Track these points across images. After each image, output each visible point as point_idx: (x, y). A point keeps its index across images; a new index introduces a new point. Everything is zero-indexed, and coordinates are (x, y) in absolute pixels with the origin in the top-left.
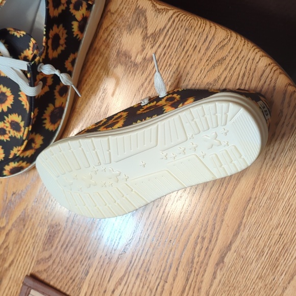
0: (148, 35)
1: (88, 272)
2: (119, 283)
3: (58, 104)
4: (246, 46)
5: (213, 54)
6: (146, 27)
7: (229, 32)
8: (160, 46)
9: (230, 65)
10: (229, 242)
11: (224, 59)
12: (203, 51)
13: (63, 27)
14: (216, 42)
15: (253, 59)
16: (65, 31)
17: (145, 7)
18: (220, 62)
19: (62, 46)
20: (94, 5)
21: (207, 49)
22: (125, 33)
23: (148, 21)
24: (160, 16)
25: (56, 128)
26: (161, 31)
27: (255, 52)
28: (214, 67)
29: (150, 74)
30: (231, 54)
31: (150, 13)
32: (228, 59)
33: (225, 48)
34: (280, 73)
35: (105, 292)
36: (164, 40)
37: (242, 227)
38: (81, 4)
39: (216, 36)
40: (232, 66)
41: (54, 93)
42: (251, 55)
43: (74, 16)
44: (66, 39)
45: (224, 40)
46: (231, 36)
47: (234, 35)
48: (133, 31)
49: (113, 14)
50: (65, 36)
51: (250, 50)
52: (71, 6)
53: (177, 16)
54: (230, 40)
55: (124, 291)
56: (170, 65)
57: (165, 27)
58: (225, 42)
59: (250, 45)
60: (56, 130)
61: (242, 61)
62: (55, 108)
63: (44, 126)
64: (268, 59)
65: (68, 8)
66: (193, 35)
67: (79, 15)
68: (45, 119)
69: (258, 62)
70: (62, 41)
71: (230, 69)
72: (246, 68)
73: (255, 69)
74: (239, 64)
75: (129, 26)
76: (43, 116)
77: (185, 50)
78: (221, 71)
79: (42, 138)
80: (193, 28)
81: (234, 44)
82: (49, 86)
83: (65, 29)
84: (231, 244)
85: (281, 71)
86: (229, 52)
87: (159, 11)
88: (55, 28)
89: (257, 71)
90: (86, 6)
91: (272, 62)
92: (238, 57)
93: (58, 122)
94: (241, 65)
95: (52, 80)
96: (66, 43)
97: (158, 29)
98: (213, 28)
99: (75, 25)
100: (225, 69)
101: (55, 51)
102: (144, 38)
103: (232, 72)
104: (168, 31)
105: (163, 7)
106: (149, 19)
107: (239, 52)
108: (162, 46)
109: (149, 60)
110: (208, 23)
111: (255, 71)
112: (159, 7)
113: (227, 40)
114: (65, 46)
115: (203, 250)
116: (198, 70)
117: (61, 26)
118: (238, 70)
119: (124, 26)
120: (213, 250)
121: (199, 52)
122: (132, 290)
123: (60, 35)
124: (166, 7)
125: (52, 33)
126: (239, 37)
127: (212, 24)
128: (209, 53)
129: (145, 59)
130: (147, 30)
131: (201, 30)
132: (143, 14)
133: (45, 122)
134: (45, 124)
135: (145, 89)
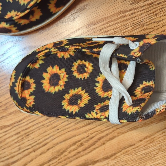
29: (137, 8)
56: (156, 15)
60: (55, 14)
79: (41, 14)
93: (61, 8)
134: (50, 3)
135: (125, 16)
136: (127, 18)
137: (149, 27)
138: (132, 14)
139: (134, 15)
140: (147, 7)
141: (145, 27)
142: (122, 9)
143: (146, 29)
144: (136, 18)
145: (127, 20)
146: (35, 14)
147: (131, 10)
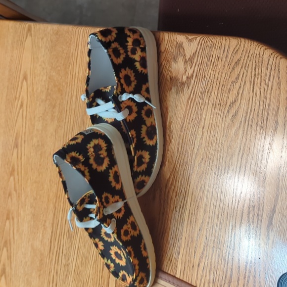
0: (187, 60)
1: (179, 252)
2: (201, 257)
3: (148, 123)
4: (252, 45)
5: (231, 59)
6: (185, 55)
7: (239, 39)
8: (195, 65)
9: (244, 64)
10: (273, 206)
11: (239, 60)
12: (224, 59)
13: (129, 68)
14: (231, 50)
15: (259, 54)
16: (132, 71)
17: (182, 41)
18: (237, 63)
19: (134, 81)
20: (147, 48)
21: (227, 57)
22: (173, 63)
23: (185, 50)
24: (192, 44)
25: (155, 143)
26: (194, 54)
27: (259, 48)
28: (233, 68)
29: (193, 88)
30: (244, 55)
31: (186, 44)
32: (242, 59)
33: (238, 52)
34: (281, 58)
35: (193, 267)
36: (197, 60)
37: (280, 190)
38: (136, 50)
39: (230, 45)
40: (246, 64)
41: (142, 116)
42: (257, 51)
43: (134, 59)
44: (134, 76)
45: (237, 46)
46: (241, 42)
47: (243, 40)
48: (177, 60)
49: (163, 53)
50: (133, 74)
51: (256, 48)
52: (129, 53)
53: (203, 40)
54: (240, 45)
55: (206, 264)
56: (205, 77)
57: (196, 51)
58: (237, 48)
59: (255, 43)
60: (156, 144)
61: (252, 58)
62: (148, 128)
63: (145, 143)
64: (270, 50)
65: (127, 56)
66: (215, 50)
67: (137, 57)
68: (144, 138)
69: (263, 55)
70: (132, 78)
71: (245, 66)
72: (256, 62)
73: (262, 61)
74: (250, 61)
75: (174, 57)
76: (141, 136)
77: (212, 62)
78: (239, 70)
79: (148, 153)
80: (214, 45)
81: (244, 47)
82: (136, 112)
83: (131, 70)
84: (275, 207)
85: (281, 56)
86: (242, 54)
87: (190, 41)
88: (123, 70)
89: (263, 61)
90: (140, 50)
91: (273, 51)
92: (248, 56)
93: (155, 137)
94: (252, 61)
95: (136, 107)
96: (136, 79)
97: (192, 54)
98: (228, 40)
99: (138, 65)
100: (242, 68)
101: (130, 87)
102: (185, 63)
103: (247, 68)
104: (199, 52)
105: (193, 37)
106: (185, 49)
107: (248, 52)
108: (197, 64)
109: (190, 77)
110: (224, 38)
111: (262, 62)
112: (190, 37)
113: (238, 46)
114: (136, 81)
115: (255, 217)
116: (224, 74)
117: (127, 68)
118: (250, 65)
119: (171, 59)
120: (262, 215)
121: (222, 60)
122: (211, 262)
123: (129, 74)
124: (195, 36)
125: (122, 75)
126: (247, 41)
127: (227, 38)
128: (228, 60)
129: (188, 77)
130: (185, 57)
131: (220, 44)
132: (181, 47)
133: (144, 140)
134: (145, 141)
135: (192, 99)
136: (194, 98)
137: (208, 88)
138: (194, 93)
139: (195, 92)
140: (196, 80)
141: (207, 90)
142: (187, 97)
143: (209, 90)
144: (198, 92)
145: (195, 98)
146: (144, 156)
147: (191, 92)
